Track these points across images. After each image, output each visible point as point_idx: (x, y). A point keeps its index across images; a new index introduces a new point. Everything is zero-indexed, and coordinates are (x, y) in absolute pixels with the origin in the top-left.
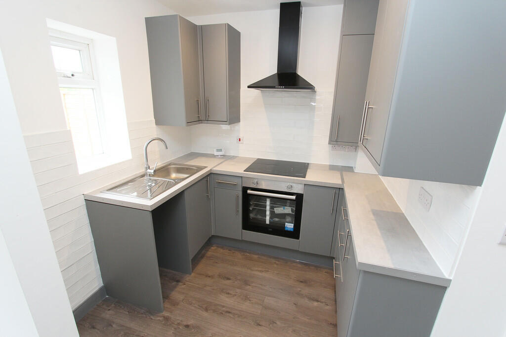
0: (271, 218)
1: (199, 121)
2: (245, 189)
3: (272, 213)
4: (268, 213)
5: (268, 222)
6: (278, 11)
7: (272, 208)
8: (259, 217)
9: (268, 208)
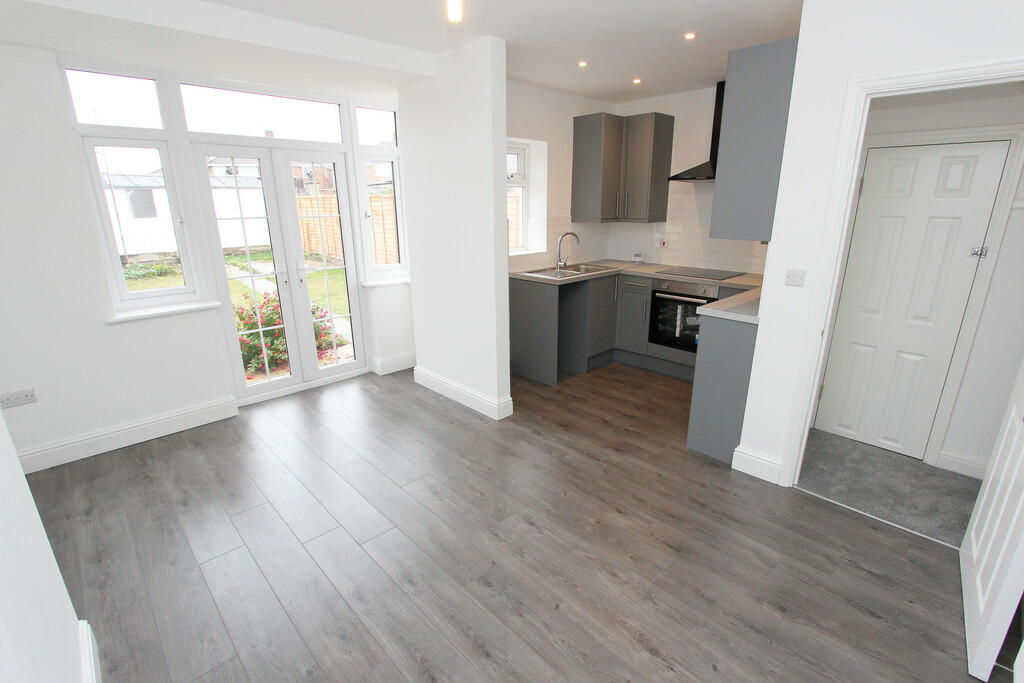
0: (681, 331)
1: (616, 219)
2: (654, 292)
3: (683, 322)
4: (678, 323)
5: (677, 335)
6: (715, 88)
7: (684, 317)
8: (669, 328)
9: (679, 317)
